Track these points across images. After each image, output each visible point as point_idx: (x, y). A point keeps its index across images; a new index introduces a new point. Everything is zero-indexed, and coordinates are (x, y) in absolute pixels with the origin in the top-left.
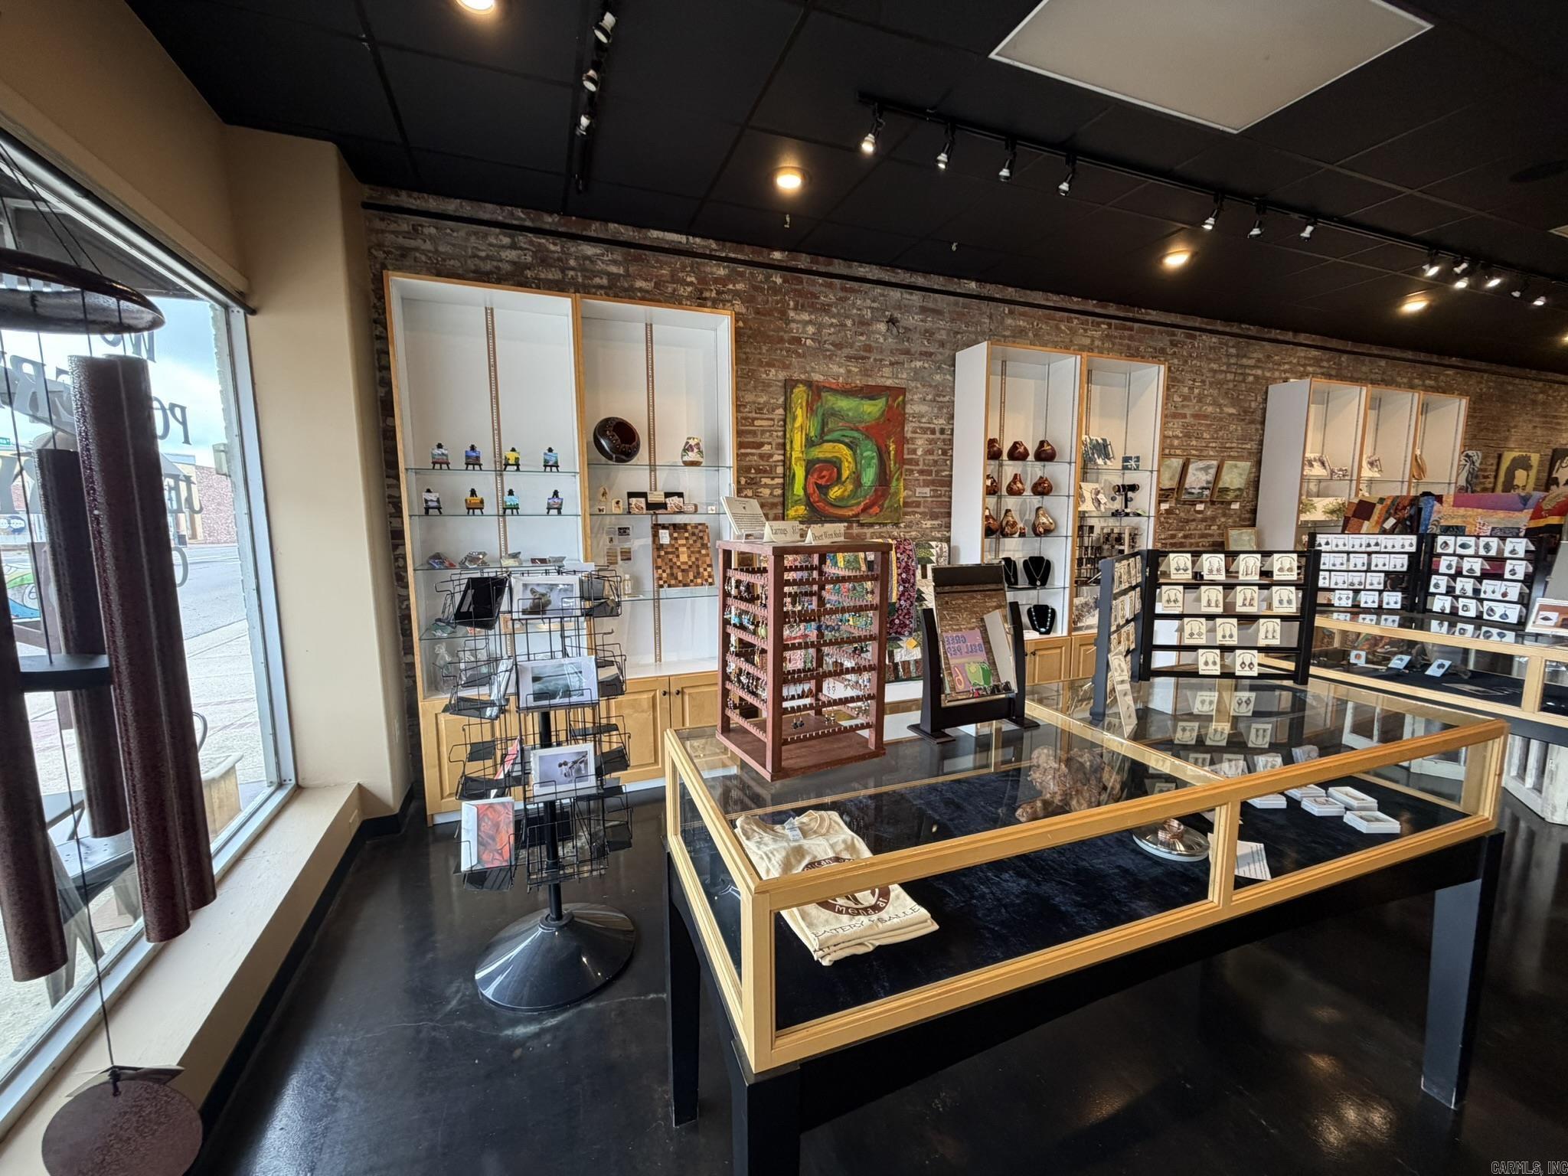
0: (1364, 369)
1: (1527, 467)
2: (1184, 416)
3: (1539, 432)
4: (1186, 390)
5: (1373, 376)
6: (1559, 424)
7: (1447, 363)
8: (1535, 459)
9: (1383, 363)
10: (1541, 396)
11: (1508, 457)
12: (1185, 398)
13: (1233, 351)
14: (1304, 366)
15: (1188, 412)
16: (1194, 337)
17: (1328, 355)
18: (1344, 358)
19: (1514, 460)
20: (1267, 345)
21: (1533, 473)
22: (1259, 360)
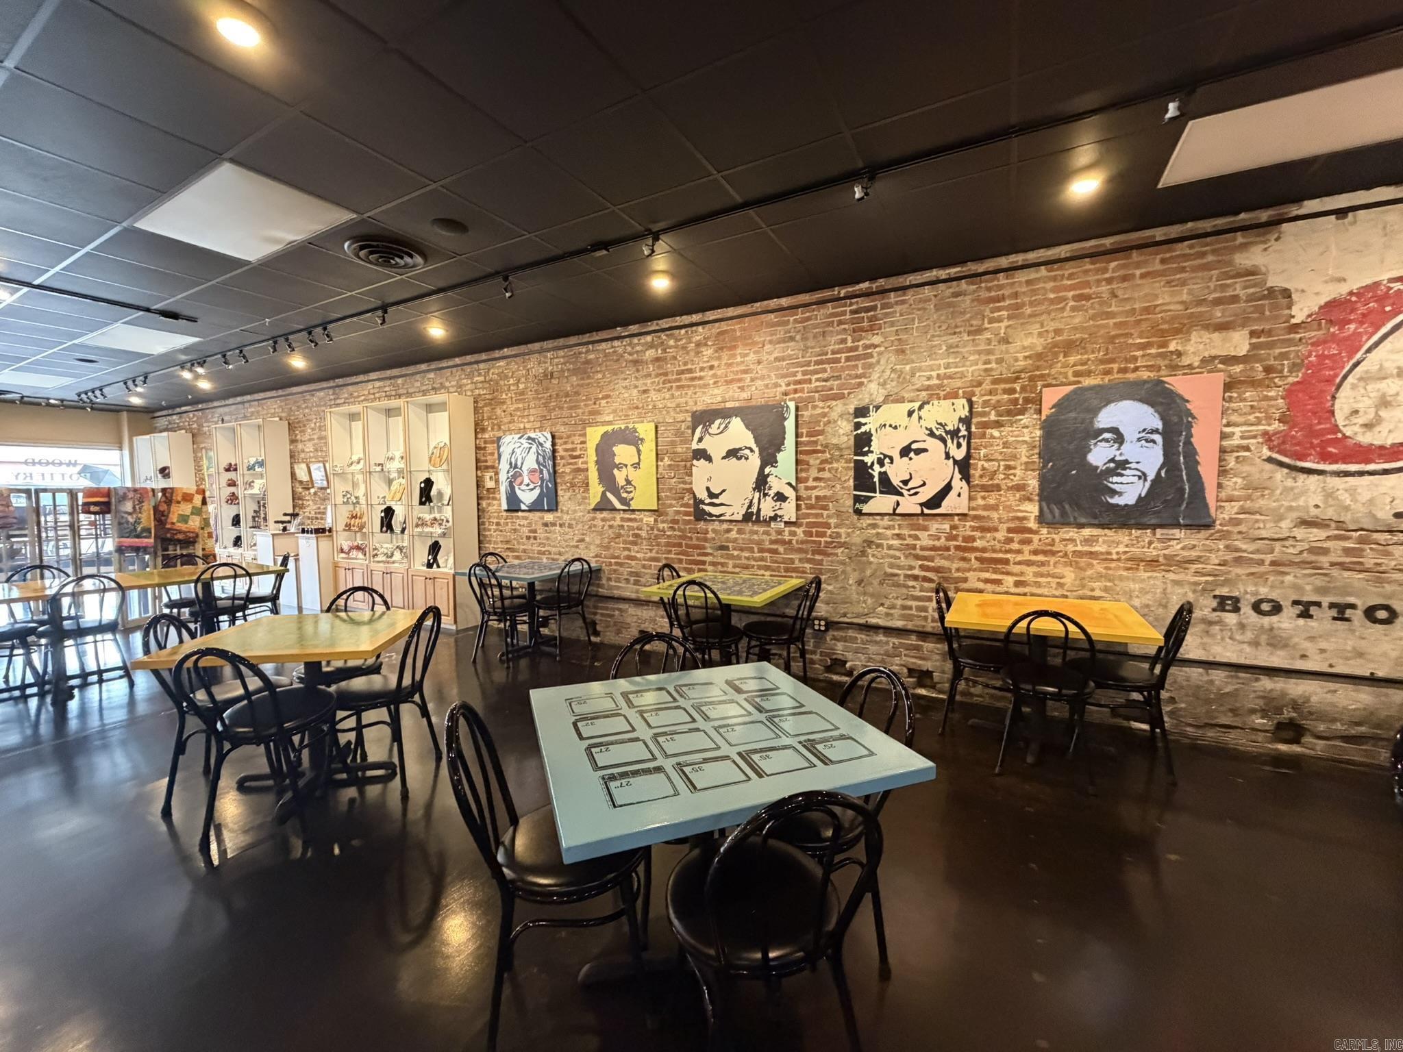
0: (418, 384)
1: (632, 439)
2: (313, 439)
3: (653, 396)
4: (313, 425)
5: (424, 388)
6: (701, 378)
7: (497, 355)
8: (645, 430)
9: (432, 375)
10: (650, 354)
11: (594, 435)
12: (313, 429)
13: (332, 397)
14: (374, 394)
15: (315, 437)
16: (313, 395)
17: (388, 382)
18: (400, 381)
19: (605, 436)
20: (350, 388)
21: (648, 448)
22: (346, 399)
